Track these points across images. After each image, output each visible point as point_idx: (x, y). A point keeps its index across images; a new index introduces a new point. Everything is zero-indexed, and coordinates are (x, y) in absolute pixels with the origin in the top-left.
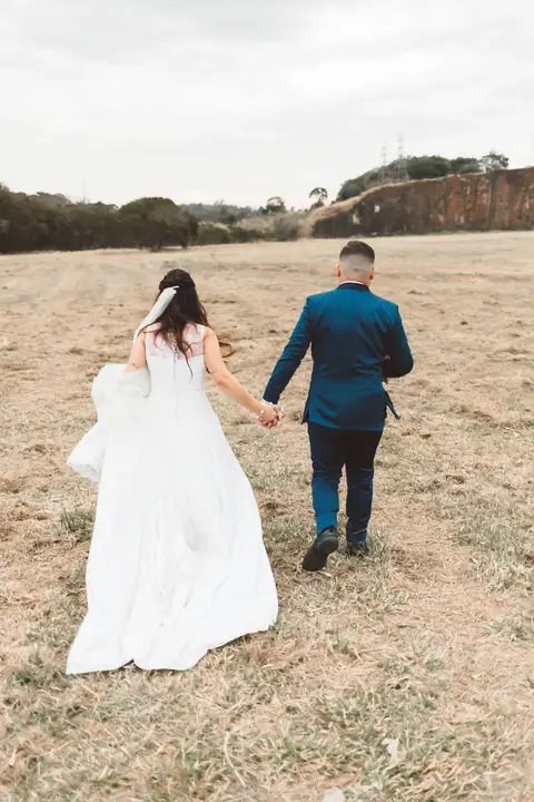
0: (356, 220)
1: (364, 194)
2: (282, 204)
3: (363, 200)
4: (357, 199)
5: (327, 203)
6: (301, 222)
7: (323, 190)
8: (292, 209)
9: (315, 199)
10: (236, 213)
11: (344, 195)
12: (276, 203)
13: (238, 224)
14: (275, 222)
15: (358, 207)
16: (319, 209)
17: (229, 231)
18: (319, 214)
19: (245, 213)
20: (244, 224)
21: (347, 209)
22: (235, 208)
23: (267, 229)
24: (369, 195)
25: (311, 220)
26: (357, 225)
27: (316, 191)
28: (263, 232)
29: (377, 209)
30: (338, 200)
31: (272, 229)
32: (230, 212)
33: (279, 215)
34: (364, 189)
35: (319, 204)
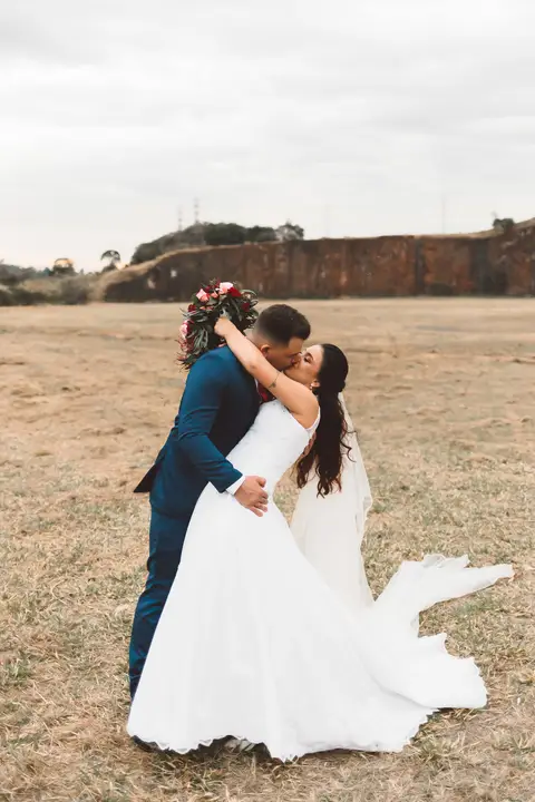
0: (151, 284)
1: (160, 258)
2: (70, 265)
3: (158, 265)
4: (152, 263)
5: (120, 266)
6: (91, 285)
7: (116, 253)
8: (82, 271)
9: (107, 262)
10: (18, 274)
11: (139, 258)
12: (63, 264)
13: (20, 286)
14: (63, 284)
15: (153, 272)
16: (112, 273)
17: (10, 292)
18: (111, 278)
19: (29, 274)
20: (28, 286)
21: (142, 273)
22: (16, 268)
23: (54, 292)
24: (165, 260)
25: (103, 284)
26: (150, 290)
27: (108, 254)
28: (50, 294)
29: (174, 274)
30: (132, 263)
31: (60, 292)
32: (11, 272)
33: (67, 278)
34: (160, 254)
35: (112, 267)
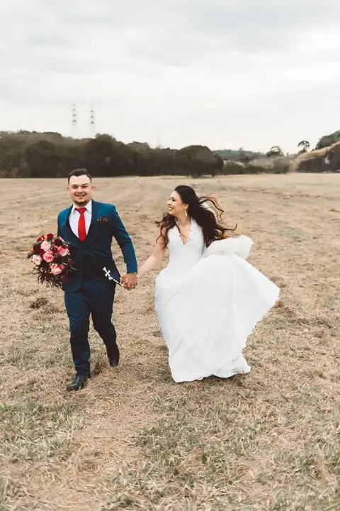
0: (327, 161)
1: (334, 145)
2: (280, 150)
3: (332, 149)
4: (329, 148)
5: (309, 150)
6: (291, 162)
7: (307, 142)
8: (288, 154)
9: (301, 148)
10: (250, 156)
11: (320, 146)
12: (276, 150)
13: (251, 163)
14: (275, 161)
15: (329, 154)
16: (304, 154)
17: (244, 166)
18: (303, 158)
19: (257, 156)
20: (255, 163)
21: (321, 154)
22: (250, 153)
23: (269, 166)
24: (336, 146)
25: (298, 161)
26: (328, 165)
27: (302, 143)
28: (267, 168)
30: (316, 149)
31: (272, 166)
32: (246, 154)
33: (277, 158)
34: (334, 142)
35: (304, 151)
